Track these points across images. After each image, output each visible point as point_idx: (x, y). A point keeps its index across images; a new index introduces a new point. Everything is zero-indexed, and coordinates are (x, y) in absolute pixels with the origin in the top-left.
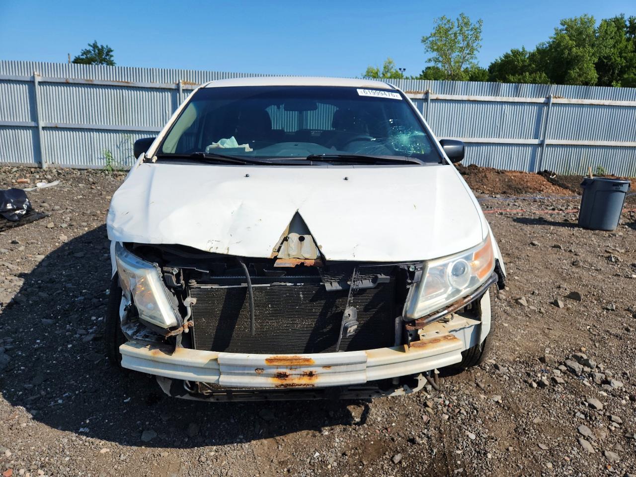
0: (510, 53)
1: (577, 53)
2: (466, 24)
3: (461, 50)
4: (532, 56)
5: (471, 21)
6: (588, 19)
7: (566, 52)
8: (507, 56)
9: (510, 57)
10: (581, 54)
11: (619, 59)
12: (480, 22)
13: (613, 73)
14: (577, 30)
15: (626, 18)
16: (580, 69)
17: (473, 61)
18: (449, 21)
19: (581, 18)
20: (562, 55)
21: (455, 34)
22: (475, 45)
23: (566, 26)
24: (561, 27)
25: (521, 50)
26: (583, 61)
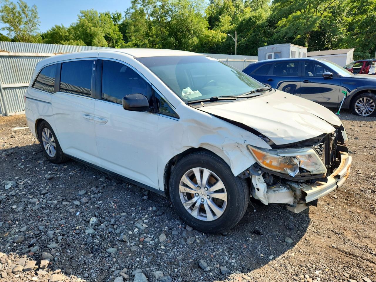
0: (55, 27)
1: (94, 30)
2: (25, 7)
3: (26, 23)
4: (69, 30)
5: (28, 5)
6: (94, 11)
7: (88, 29)
8: (53, 29)
9: (56, 30)
10: (97, 31)
11: (114, 35)
12: (34, 6)
13: (113, 42)
14: (90, 17)
15: (111, 13)
16: (98, 39)
17: (37, 31)
18: (11, 3)
19: (90, 11)
20: (87, 31)
21: (19, 13)
22: (35, 21)
23: (83, 14)
24: (81, 15)
25: (61, 26)
26: (98, 35)
